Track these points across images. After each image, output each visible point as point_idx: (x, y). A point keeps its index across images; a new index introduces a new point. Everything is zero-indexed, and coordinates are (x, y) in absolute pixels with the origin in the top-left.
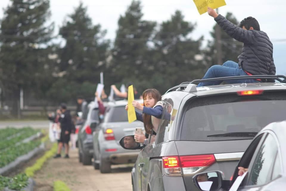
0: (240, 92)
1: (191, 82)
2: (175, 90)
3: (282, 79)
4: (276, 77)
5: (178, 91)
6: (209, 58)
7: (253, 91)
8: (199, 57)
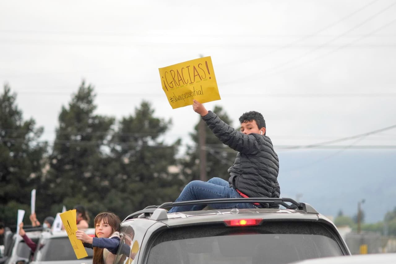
0: (229, 222)
1: (160, 206)
2: (137, 217)
3: (289, 204)
4: (281, 201)
5: (141, 218)
6: (189, 171)
7: (247, 220)
8: (173, 169)
